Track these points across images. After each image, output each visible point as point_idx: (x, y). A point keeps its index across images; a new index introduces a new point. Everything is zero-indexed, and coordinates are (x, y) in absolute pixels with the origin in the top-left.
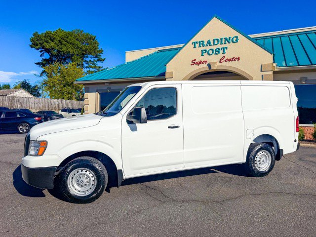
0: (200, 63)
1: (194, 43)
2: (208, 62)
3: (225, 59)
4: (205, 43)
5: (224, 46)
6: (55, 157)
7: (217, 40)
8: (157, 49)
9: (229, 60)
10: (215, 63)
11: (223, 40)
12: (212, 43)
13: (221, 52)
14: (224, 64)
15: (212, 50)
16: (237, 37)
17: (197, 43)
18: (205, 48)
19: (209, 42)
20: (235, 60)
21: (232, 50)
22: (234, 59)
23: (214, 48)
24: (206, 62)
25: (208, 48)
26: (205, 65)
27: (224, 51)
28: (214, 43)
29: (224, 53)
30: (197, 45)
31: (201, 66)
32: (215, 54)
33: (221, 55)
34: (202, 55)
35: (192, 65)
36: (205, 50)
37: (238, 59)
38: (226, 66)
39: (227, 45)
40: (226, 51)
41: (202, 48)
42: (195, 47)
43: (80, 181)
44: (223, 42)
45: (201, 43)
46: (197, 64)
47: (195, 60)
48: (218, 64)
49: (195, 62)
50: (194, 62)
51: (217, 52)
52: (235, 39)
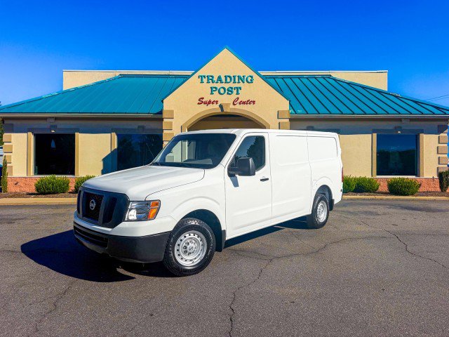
0: (210, 102)
1: (201, 77)
2: (219, 103)
3: (239, 101)
4: (215, 79)
5: (237, 85)
6: (169, 219)
7: (230, 77)
8: (117, 73)
9: (244, 103)
10: (228, 105)
11: (237, 78)
12: (223, 80)
13: (235, 92)
14: (238, 106)
15: (224, 88)
16: (252, 77)
17: (204, 77)
18: (215, 85)
19: (219, 78)
20: (250, 104)
21: (246, 92)
22: (249, 102)
23: (227, 86)
24: (217, 102)
25: (219, 85)
26: (216, 106)
27: (237, 91)
28: (226, 80)
29: (238, 94)
30: (205, 80)
31: (211, 106)
32: (228, 94)
33: (234, 96)
34: (212, 94)
35: (199, 104)
36: (215, 88)
37: (254, 102)
38: (240, 109)
39: (241, 85)
40: (240, 91)
41: (211, 85)
42: (202, 82)
43: (188, 247)
44: (237, 81)
45: (210, 79)
46: (205, 103)
47: (203, 98)
48: (232, 106)
49: (204, 100)
50: (201, 101)
51: (230, 91)
52: (250, 78)
